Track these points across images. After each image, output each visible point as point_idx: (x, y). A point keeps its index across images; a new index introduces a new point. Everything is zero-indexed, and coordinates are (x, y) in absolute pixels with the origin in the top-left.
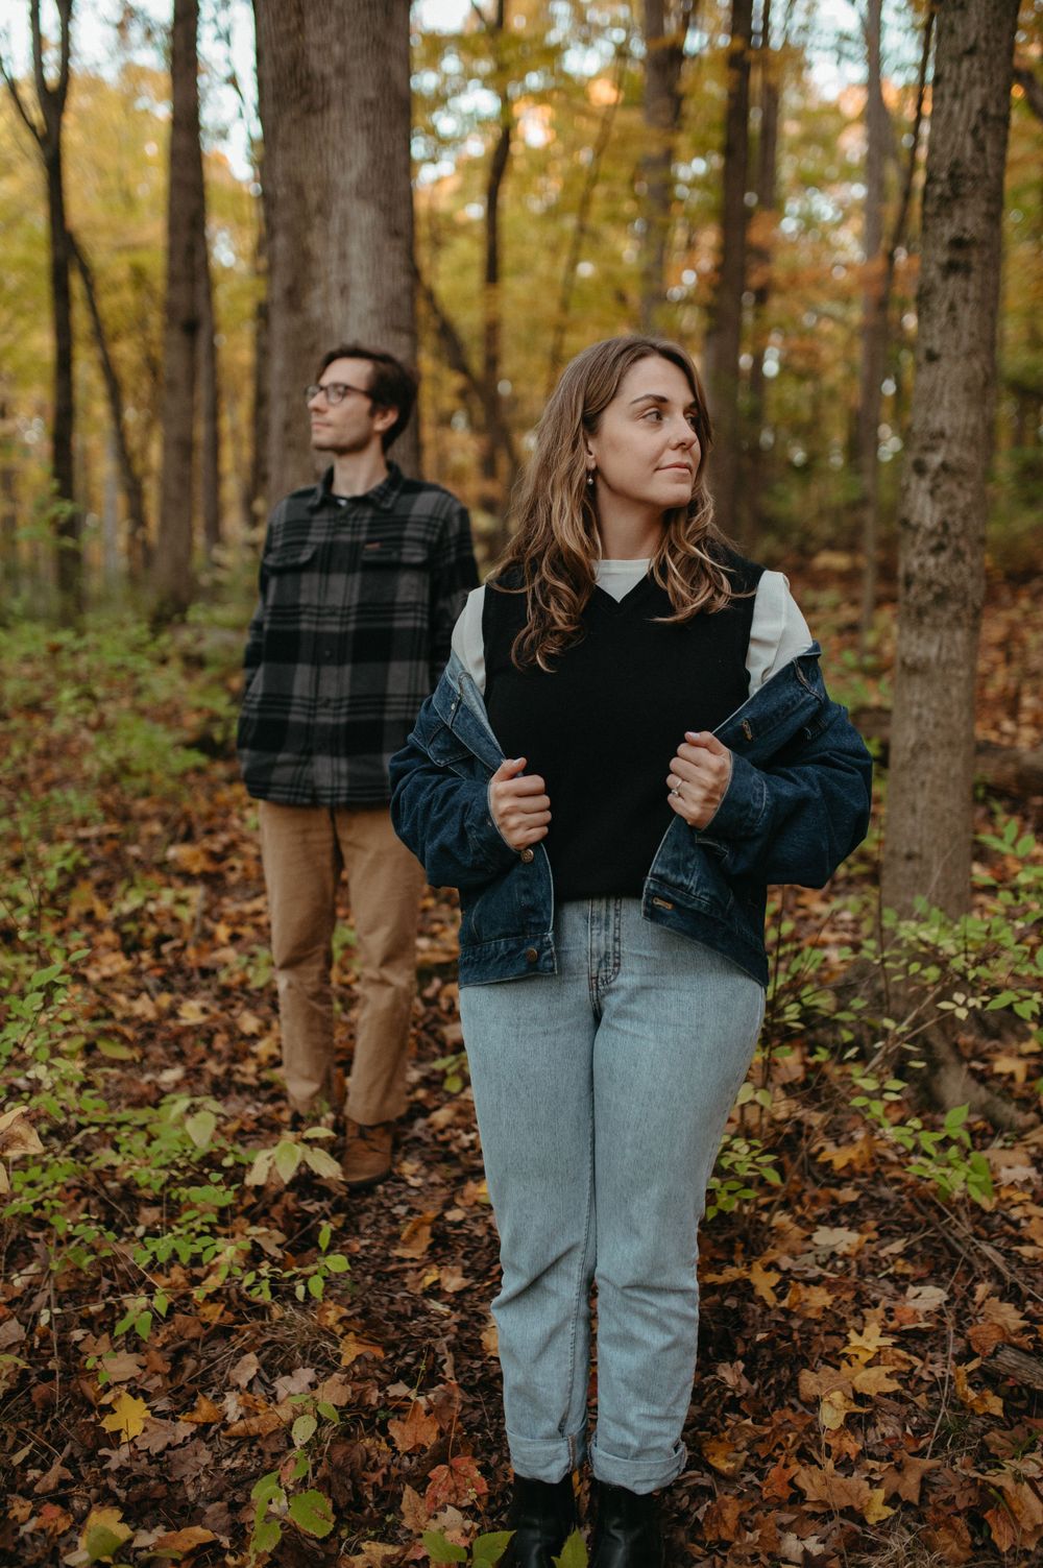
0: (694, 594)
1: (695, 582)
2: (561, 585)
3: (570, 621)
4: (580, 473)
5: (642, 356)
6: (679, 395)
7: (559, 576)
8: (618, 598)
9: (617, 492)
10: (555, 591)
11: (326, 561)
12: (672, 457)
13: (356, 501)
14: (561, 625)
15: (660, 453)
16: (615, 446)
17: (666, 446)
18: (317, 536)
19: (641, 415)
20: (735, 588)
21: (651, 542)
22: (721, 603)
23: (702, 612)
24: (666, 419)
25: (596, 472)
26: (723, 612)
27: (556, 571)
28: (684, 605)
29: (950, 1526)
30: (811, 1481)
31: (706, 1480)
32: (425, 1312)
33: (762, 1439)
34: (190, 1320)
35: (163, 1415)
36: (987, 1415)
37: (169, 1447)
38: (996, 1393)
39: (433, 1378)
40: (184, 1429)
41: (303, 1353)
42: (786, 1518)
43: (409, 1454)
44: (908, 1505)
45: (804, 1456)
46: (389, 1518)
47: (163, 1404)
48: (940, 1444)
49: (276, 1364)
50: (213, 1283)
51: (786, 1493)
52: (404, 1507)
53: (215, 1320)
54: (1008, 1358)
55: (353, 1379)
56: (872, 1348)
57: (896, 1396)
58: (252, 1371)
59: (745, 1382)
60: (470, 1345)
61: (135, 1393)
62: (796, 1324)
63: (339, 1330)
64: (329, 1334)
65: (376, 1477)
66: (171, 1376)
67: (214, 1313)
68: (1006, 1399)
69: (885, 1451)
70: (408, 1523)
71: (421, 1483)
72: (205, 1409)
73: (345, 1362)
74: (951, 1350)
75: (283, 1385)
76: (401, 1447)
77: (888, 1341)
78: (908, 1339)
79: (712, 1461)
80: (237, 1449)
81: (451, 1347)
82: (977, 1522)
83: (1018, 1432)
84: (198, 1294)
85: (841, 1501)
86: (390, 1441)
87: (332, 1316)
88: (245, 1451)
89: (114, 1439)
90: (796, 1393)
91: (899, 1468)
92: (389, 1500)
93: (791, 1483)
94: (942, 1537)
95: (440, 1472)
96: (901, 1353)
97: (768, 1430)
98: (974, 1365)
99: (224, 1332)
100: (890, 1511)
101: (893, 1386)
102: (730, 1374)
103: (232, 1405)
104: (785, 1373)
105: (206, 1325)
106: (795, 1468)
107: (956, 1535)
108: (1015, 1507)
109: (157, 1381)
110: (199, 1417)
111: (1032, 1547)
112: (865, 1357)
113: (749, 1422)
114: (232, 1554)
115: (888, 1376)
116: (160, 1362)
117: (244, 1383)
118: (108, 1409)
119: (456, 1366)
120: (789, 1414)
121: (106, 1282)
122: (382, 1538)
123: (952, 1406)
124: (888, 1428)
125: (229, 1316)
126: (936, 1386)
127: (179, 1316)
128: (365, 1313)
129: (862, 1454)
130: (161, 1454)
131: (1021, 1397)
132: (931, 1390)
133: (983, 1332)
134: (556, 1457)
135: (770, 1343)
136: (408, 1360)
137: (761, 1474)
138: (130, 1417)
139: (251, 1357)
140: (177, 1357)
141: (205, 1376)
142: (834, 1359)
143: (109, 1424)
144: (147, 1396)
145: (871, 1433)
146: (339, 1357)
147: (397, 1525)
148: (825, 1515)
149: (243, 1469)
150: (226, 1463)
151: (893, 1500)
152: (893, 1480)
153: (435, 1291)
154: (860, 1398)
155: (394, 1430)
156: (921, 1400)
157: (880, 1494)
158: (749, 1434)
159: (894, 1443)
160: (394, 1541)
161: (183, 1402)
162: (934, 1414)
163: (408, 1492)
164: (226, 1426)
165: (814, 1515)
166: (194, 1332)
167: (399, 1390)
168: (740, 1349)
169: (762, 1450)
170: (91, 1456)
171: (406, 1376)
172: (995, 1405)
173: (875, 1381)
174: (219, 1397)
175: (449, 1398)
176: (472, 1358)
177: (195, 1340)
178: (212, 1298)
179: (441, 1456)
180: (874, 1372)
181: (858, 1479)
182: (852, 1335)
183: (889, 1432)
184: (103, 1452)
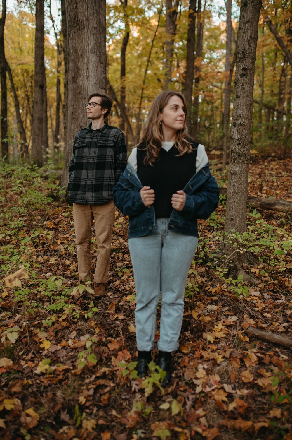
0: (184, 149)
1: (184, 147)
2: (155, 146)
3: (157, 155)
4: (159, 121)
5: (173, 95)
6: (181, 104)
7: (154, 144)
8: (167, 150)
9: (167, 126)
10: (153, 148)
11: (89, 145)
12: (179, 118)
13: (97, 131)
14: (155, 155)
15: (177, 117)
16: (166, 115)
17: (178, 116)
18: (88, 139)
19: (172, 109)
20: (193, 147)
21: (174, 138)
22: (190, 151)
23: (186, 153)
24: (178, 110)
25: (162, 121)
26: (191, 153)
27: (153, 143)
28: (182, 152)
29: (235, 360)
30: (205, 354)
31: (181, 355)
32: (115, 323)
33: (194, 347)
34: (59, 325)
35: (54, 344)
36: (246, 341)
37: (56, 351)
38: (248, 337)
39: (118, 335)
40: (59, 347)
41: (86, 331)
42: (199, 361)
43: (113, 351)
44: (227, 359)
45: (204, 349)
46: (109, 363)
47: (54, 342)
48: (234, 347)
49: (80, 333)
50: (64, 317)
51: (199, 356)
52: (112, 360)
53: (65, 325)
54: (251, 329)
55: (99, 335)
56: (220, 328)
57: (225, 338)
58: (75, 335)
59: (190, 335)
60: (125, 329)
61: (48, 340)
62: (202, 323)
63: (95, 327)
64: (93, 327)
65: (106, 355)
66: (55, 336)
67: (65, 324)
68: (250, 338)
69: (222, 348)
70: (113, 364)
71: (116, 356)
72: (64, 343)
73: (96, 333)
74: (238, 328)
75: (82, 338)
76: (111, 349)
77: (224, 327)
78: (229, 327)
79: (183, 351)
80: (72, 351)
81: (122, 329)
82: (242, 361)
83: (253, 344)
84: (60, 320)
85: (212, 357)
86: (108, 348)
87: (93, 323)
88: (74, 351)
89: (43, 349)
90: (202, 338)
91: (225, 351)
92: (109, 359)
93: (201, 354)
94: (234, 363)
95: (120, 353)
96: (227, 329)
97: (195, 345)
98: (243, 331)
99: (67, 328)
100: (223, 360)
101: (224, 336)
102: (188, 334)
103: (70, 342)
104: (200, 333)
105: (63, 326)
106: (201, 351)
107: (237, 362)
108: (251, 357)
109: (52, 338)
110: (63, 344)
111: (254, 365)
112: (218, 330)
113: (191, 342)
114: (73, 370)
115: (224, 334)
116: (53, 334)
117: (73, 338)
118: (41, 343)
119: (123, 334)
120: (200, 341)
121: (37, 318)
122: (107, 367)
123: (237, 339)
124: (223, 344)
125: (68, 324)
126: (234, 336)
127: (56, 324)
128: (101, 323)
129: (217, 349)
130: (54, 352)
131: (253, 337)
132: (233, 337)
133: (245, 325)
134: (149, 345)
135: (196, 327)
136: (112, 332)
137: (194, 354)
138: (46, 345)
139: (74, 332)
140: (57, 333)
141: (63, 336)
142: (211, 331)
143: (42, 346)
144: (50, 341)
145: (219, 345)
146: (95, 332)
147: (110, 365)
148: (208, 360)
149: (74, 355)
150: (70, 354)
151: (224, 357)
152: (223, 354)
153: (117, 319)
154: (216, 338)
155: (109, 345)
156: (231, 339)
157: (221, 356)
158: (191, 345)
159: (224, 347)
160: (110, 368)
161: (58, 341)
162: (233, 341)
163: (113, 358)
164: (69, 346)
165: (206, 361)
166: (60, 328)
167: (110, 338)
168: (189, 328)
169: (194, 349)
170: (38, 352)
171: (111, 335)
172: (247, 339)
173: (220, 335)
174: (67, 341)
175: (121, 340)
176: (126, 332)
177: (61, 330)
178: (64, 320)
179: (120, 349)
180: (220, 333)
181: (216, 354)
182: (215, 326)
183: (223, 345)
184: (41, 351)
